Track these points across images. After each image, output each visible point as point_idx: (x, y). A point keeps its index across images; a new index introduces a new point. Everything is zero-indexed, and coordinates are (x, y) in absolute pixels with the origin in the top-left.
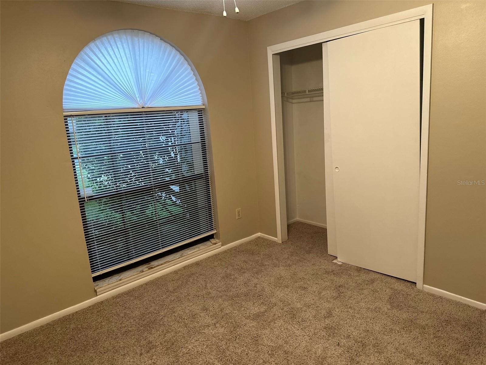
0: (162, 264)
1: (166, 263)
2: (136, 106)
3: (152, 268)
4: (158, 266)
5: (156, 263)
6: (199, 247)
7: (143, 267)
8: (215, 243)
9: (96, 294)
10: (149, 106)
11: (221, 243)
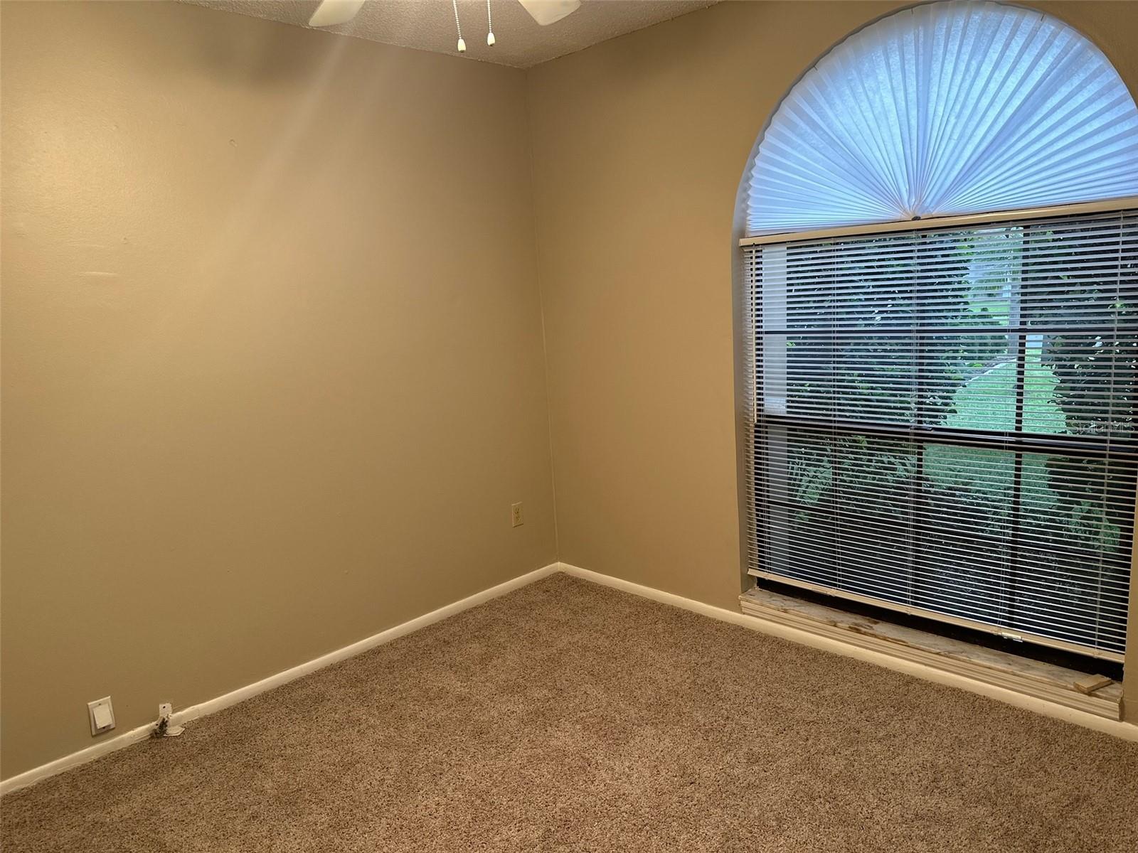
2: (898, 215)
3: (858, 631)
4: (875, 636)
5: (883, 628)
6: (1029, 667)
7: (847, 619)
8: (1090, 693)
9: (739, 609)
10: (935, 213)
11: (1115, 705)
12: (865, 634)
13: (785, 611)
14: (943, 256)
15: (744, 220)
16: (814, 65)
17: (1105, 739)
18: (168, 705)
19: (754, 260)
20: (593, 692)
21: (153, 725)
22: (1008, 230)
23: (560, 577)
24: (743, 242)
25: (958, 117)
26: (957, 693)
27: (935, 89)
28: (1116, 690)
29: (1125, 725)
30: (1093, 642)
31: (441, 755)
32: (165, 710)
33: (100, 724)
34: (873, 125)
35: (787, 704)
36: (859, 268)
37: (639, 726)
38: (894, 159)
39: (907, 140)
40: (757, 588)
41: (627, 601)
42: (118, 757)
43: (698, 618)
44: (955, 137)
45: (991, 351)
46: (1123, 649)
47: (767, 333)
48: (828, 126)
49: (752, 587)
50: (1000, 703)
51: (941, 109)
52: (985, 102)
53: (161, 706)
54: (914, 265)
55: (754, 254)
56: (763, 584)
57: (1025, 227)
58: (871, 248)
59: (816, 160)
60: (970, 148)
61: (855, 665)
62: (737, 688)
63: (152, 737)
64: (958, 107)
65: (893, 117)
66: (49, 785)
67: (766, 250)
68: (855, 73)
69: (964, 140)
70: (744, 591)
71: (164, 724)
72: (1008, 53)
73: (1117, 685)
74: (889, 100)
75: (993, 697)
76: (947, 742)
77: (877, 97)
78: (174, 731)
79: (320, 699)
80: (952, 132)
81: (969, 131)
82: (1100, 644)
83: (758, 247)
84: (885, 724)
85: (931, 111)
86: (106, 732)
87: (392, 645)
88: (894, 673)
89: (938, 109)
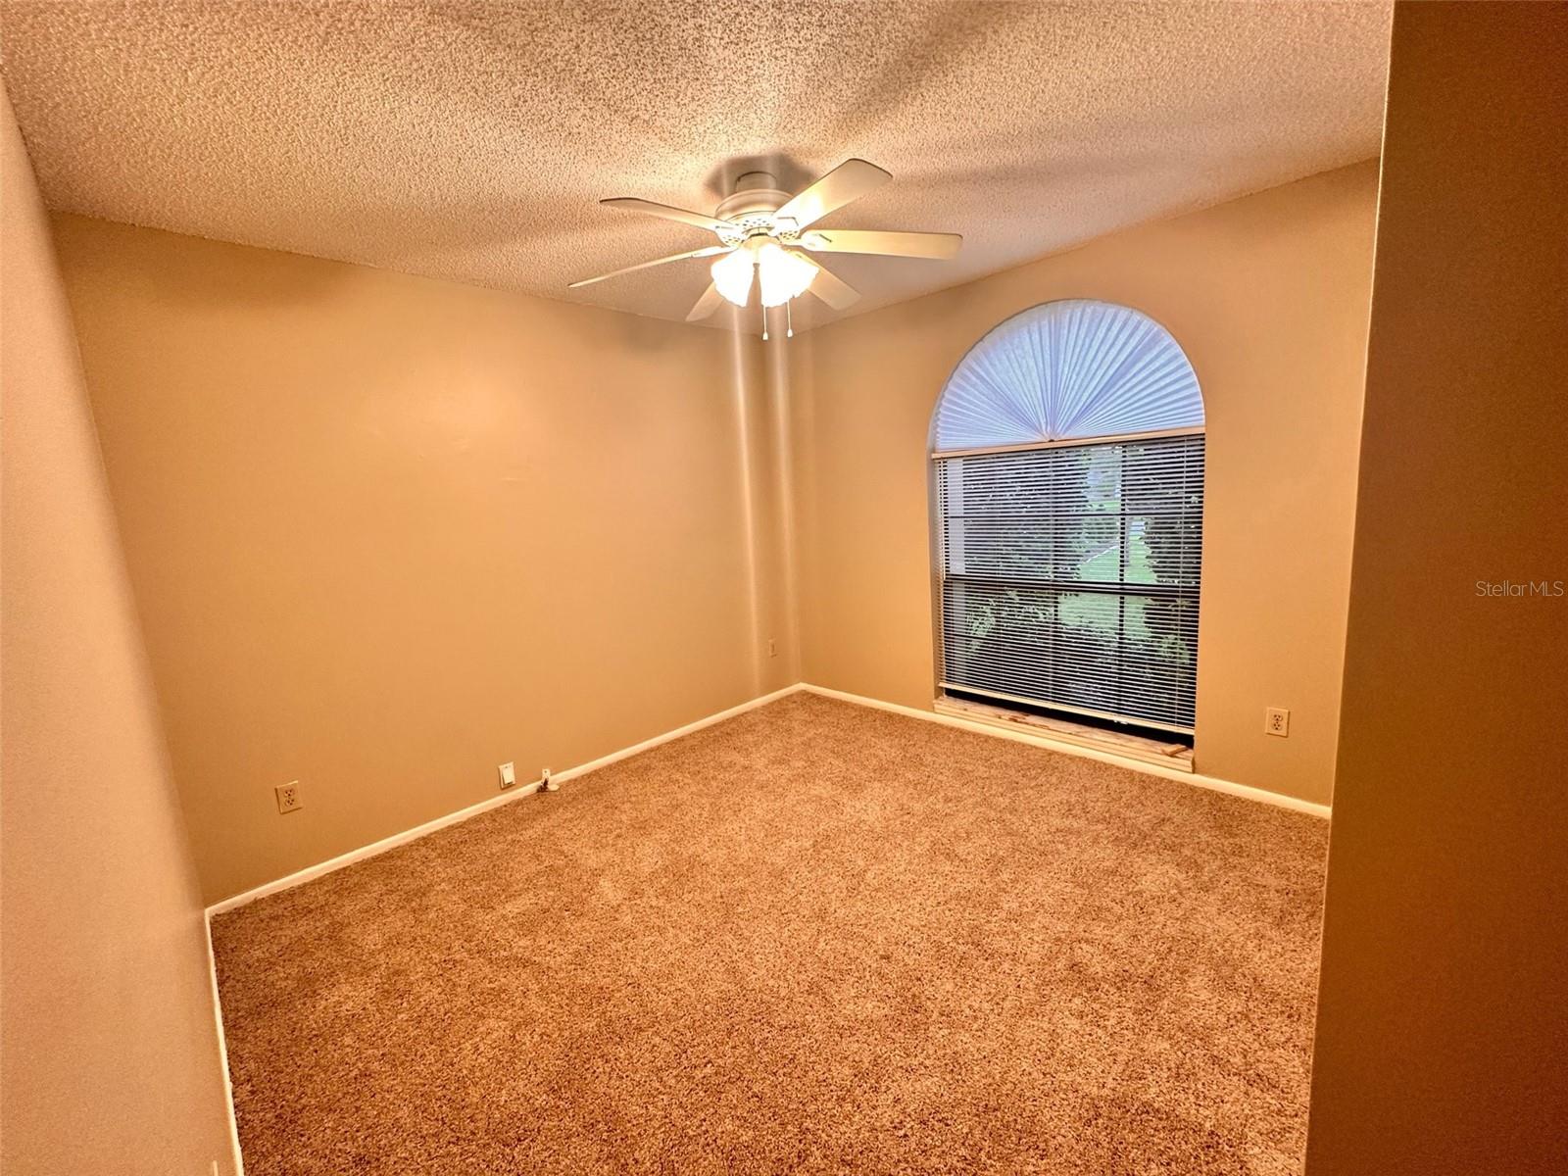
0: (1034, 725)
1: (1042, 726)
2: (1039, 438)
3: (1016, 721)
4: (1027, 724)
5: (1032, 719)
6: (1131, 740)
7: (1008, 714)
8: (1172, 755)
9: (933, 710)
10: (1063, 438)
11: (1189, 763)
12: (1020, 722)
13: (965, 710)
14: (1070, 466)
15: (934, 441)
16: (981, 340)
17: (1182, 785)
18: (548, 770)
19: (942, 468)
20: (836, 762)
21: (540, 783)
22: (1114, 448)
23: (804, 693)
24: (934, 456)
25: (1078, 375)
26: (1084, 760)
27: (1062, 357)
28: (1190, 753)
29: (1196, 777)
30: (1174, 722)
31: (738, 800)
32: (546, 774)
33: (507, 782)
34: (1021, 379)
35: (969, 768)
36: (1012, 474)
37: (870, 782)
38: (1036, 403)
39: (1044, 389)
40: (945, 696)
41: (853, 708)
42: (519, 803)
43: (903, 718)
44: (1076, 387)
45: (1107, 538)
46: (1193, 725)
47: (952, 517)
48: (991, 379)
49: (942, 695)
50: (1113, 765)
51: (1066, 369)
52: (1095, 366)
53: (544, 771)
54: (1049, 471)
55: (942, 464)
56: (951, 693)
57: (1124, 447)
58: (1020, 461)
59: (983, 402)
60: (1086, 394)
61: (1013, 744)
62: (934, 758)
63: (538, 791)
64: (1077, 368)
65: (1034, 374)
66: (477, 820)
67: (949, 461)
68: (1009, 346)
69: (1082, 390)
70: (937, 698)
71: (546, 783)
72: (1110, 333)
73: (1190, 750)
74: (1032, 363)
75: (1107, 762)
76: (1077, 789)
77: (1024, 361)
78: (552, 787)
79: (648, 768)
80: (1074, 385)
81: (1085, 384)
82: (1178, 723)
83: (945, 459)
84: (1035, 778)
85: (1060, 371)
86: (510, 786)
87: (692, 735)
88: (1040, 749)
89: (1065, 370)
